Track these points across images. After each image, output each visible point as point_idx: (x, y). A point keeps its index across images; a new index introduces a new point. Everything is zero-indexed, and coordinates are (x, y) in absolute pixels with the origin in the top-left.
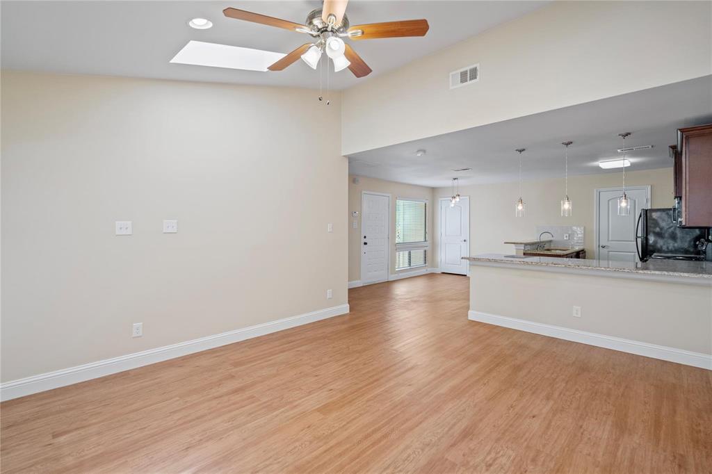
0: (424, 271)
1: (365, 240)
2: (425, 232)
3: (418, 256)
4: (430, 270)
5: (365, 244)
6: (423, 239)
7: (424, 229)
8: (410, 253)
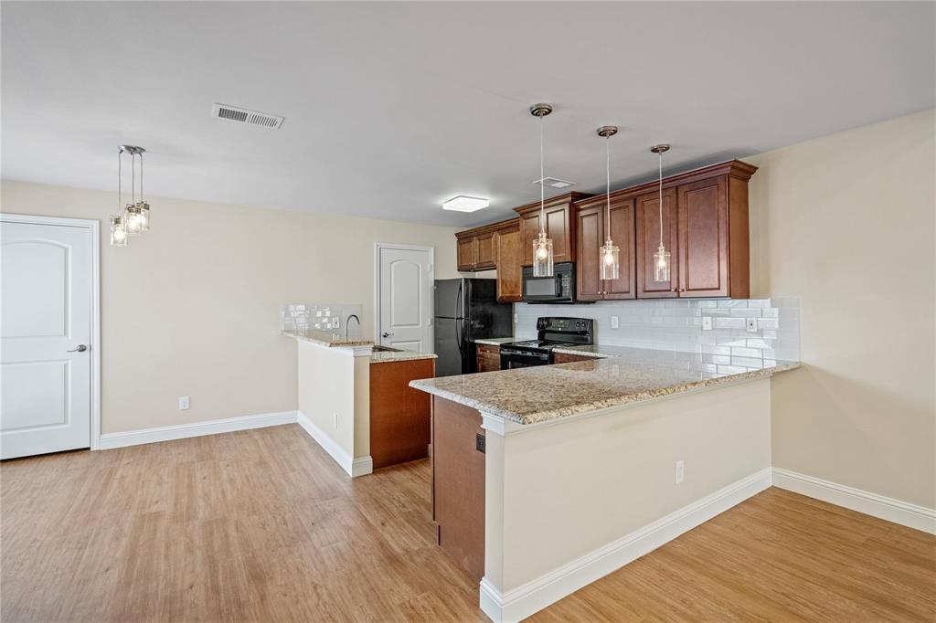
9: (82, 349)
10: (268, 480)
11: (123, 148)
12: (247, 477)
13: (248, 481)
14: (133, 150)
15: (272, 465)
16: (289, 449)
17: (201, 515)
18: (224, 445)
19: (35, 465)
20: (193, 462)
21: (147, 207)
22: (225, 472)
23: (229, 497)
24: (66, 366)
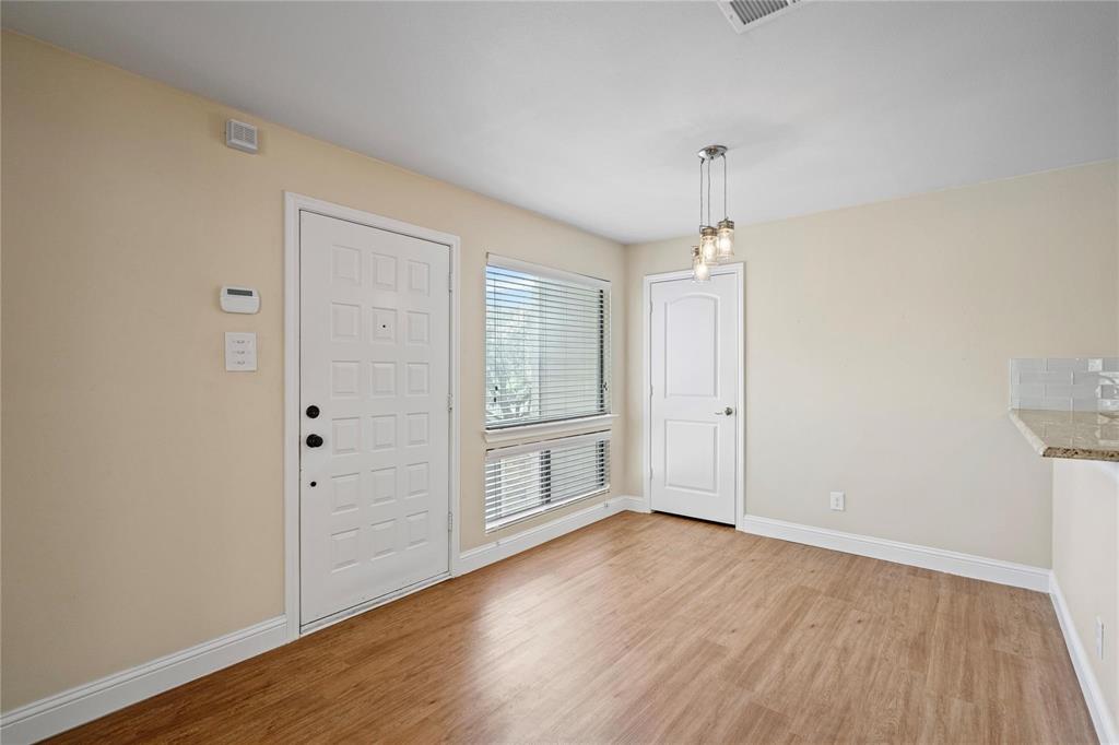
0: (596, 512)
1: (312, 427)
2: (602, 386)
3: (576, 464)
4: (615, 505)
5: (314, 441)
6: (594, 408)
7: (596, 372)
8: (547, 459)
9: (729, 413)
10: (902, 688)
11: (703, 154)
12: (873, 659)
13: (869, 669)
14: (713, 151)
15: (931, 661)
16: (990, 642)
17: (759, 688)
18: (880, 583)
19: (686, 527)
20: (818, 593)
21: (730, 225)
22: (846, 631)
23: (818, 682)
24: (715, 429)
